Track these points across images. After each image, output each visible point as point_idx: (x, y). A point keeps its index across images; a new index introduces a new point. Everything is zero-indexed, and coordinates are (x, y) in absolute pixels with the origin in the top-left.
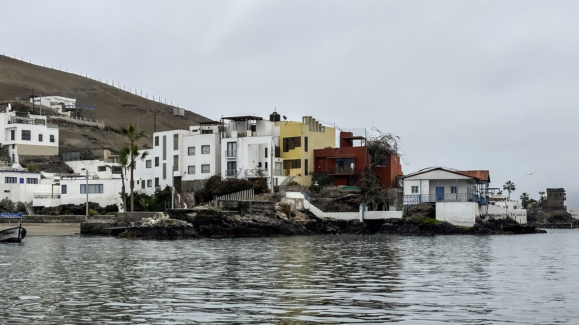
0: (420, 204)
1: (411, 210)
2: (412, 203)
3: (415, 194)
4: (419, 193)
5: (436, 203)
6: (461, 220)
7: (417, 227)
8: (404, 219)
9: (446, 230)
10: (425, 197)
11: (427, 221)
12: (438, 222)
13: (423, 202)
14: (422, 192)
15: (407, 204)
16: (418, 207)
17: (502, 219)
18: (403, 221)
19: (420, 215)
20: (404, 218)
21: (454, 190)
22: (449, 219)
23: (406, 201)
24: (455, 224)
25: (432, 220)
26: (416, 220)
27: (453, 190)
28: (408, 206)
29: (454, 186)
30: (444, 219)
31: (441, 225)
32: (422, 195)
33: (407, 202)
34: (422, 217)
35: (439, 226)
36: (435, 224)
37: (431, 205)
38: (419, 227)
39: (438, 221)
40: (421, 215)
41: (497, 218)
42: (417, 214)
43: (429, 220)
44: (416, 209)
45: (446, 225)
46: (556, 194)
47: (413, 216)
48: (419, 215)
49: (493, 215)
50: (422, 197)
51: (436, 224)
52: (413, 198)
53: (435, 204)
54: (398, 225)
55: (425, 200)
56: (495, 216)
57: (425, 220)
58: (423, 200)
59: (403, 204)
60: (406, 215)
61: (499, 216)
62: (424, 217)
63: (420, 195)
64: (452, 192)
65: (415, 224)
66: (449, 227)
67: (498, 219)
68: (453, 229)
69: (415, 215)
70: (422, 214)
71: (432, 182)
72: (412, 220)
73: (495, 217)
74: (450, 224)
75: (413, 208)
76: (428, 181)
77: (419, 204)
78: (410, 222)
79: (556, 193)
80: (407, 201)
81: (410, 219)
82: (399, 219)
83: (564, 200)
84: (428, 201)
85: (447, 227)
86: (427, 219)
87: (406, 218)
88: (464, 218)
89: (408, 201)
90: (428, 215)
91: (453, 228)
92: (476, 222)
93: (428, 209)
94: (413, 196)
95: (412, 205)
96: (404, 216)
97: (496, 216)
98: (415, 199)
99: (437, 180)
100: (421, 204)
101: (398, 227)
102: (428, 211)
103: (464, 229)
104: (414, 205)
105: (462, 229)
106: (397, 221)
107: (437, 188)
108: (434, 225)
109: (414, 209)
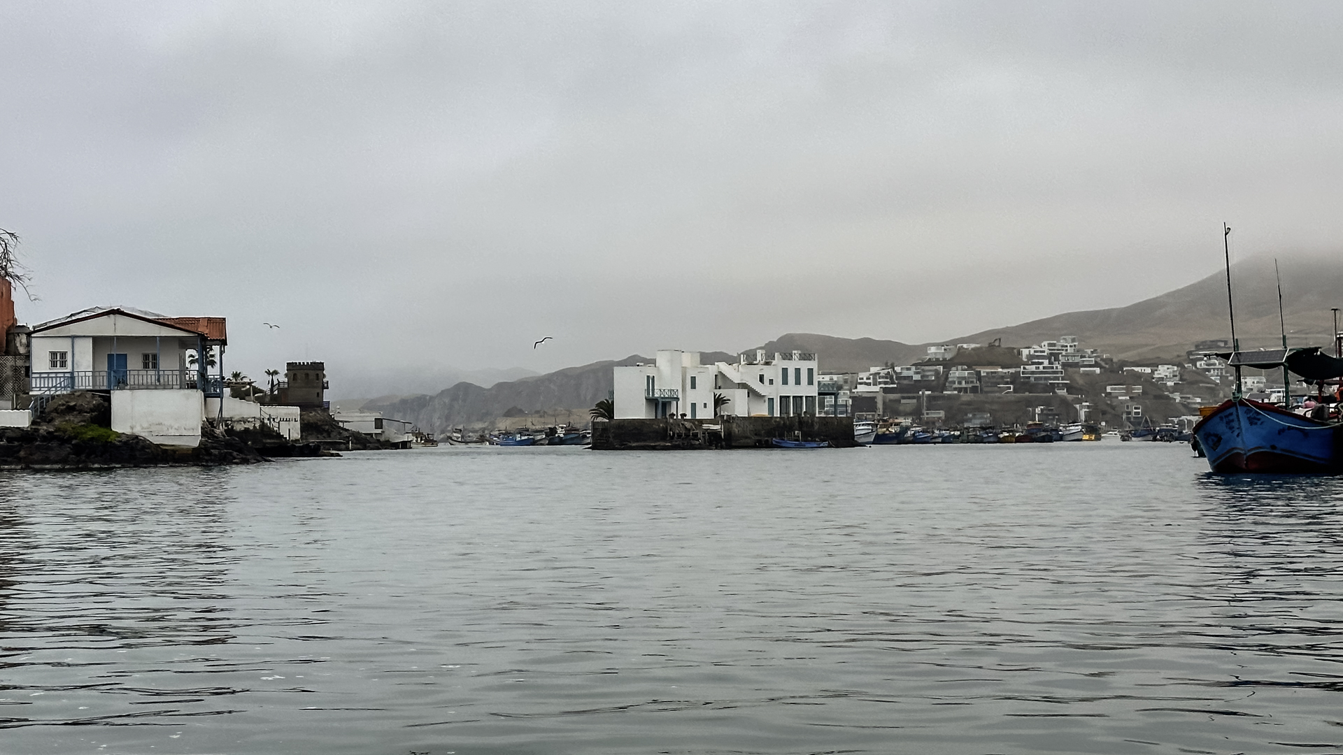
0: (73, 393)
1: (52, 409)
2: (52, 393)
3: (58, 369)
4: (69, 369)
5: (112, 391)
6: (170, 430)
7: (67, 448)
8: (35, 429)
9: (137, 453)
10: (84, 378)
11: (90, 434)
12: (118, 437)
13: (79, 390)
14: (75, 365)
15: (39, 393)
16: (67, 402)
17: (251, 428)
18: (32, 434)
19: (74, 420)
20: (33, 427)
21: (150, 362)
22: (143, 428)
23: (36, 387)
24: (156, 441)
25: (102, 431)
26: (65, 431)
27: (147, 361)
28: (43, 398)
29: (150, 351)
30: (132, 428)
31: (126, 443)
32: (76, 374)
33: (40, 390)
34: (80, 424)
35: (120, 446)
36: (110, 440)
37: (100, 396)
38: (71, 449)
39: (119, 435)
40: (76, 420)
41: (239, 427)
42: (67, 418)
43: (94, 432)
44: (63, 405)
45: (137, 443)
46: (307, 375)
47: (57, 422)
48: (72, 419)
49: (231, 421)
50: (76, 378)
51: (113, 442)
52: (54, 380)
53: (110, 393)
54: (21, 445)
55: (84, 384)
56: (234, 422)
57: (85, 433)
58: (80, 384)
59: (31, 393)
60: (39, 420)
61: (245, 423)
62: (83, 426)
63: (72, 373)
64: (146, 366)
65: (63, 441)
66: (144, 447)
67: (243, 429)
68: (152, 452)
69: (62, 419)
70: (79, 418)
71: (98, 342)
72: (56, 431)
73: (235, 424)
74: (145, 440)
75: (55, 403)
76: (91, 340)
77: (69, 394)
78: (50, 437)
79: (309, 372)
80: (40, 387)
81: (50, 430)
82: (23, 430)
83: (324, 388)
84: (91, 388)
85: (139, 447)
86: (92, 430)
87: (40, 427)
88: (176, 427)
89: (42, 386)
90: (93, 420)
91: (153, 450)
92: (203, 435)
93: (92, 406)
94: (54, 375)
95: (53, 397)
96: (33, 423)
97: (239, 421)
98: (58, 382)
99: (111, 338)
100: (77, 394)
101: (20, 448)
102: (92, 410)
103: (177, 451)
104: (57, 395)
105: (174, 451)
106: (19, 434)
107: (110, 357)
108: (107, 442)
109: (60, 405)
